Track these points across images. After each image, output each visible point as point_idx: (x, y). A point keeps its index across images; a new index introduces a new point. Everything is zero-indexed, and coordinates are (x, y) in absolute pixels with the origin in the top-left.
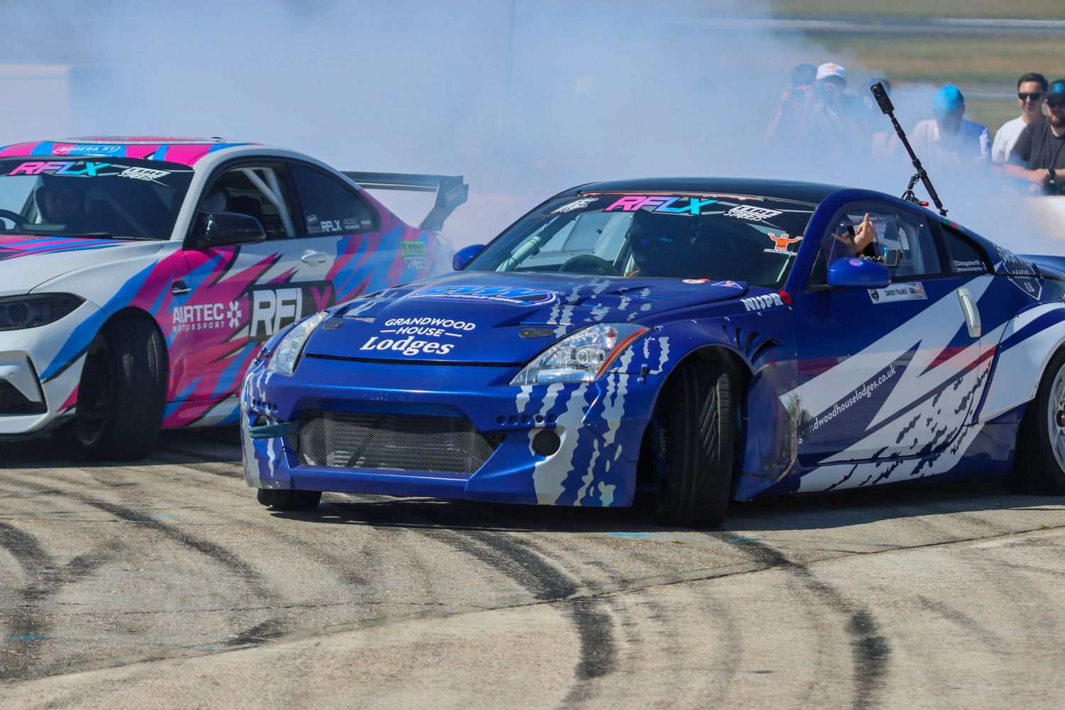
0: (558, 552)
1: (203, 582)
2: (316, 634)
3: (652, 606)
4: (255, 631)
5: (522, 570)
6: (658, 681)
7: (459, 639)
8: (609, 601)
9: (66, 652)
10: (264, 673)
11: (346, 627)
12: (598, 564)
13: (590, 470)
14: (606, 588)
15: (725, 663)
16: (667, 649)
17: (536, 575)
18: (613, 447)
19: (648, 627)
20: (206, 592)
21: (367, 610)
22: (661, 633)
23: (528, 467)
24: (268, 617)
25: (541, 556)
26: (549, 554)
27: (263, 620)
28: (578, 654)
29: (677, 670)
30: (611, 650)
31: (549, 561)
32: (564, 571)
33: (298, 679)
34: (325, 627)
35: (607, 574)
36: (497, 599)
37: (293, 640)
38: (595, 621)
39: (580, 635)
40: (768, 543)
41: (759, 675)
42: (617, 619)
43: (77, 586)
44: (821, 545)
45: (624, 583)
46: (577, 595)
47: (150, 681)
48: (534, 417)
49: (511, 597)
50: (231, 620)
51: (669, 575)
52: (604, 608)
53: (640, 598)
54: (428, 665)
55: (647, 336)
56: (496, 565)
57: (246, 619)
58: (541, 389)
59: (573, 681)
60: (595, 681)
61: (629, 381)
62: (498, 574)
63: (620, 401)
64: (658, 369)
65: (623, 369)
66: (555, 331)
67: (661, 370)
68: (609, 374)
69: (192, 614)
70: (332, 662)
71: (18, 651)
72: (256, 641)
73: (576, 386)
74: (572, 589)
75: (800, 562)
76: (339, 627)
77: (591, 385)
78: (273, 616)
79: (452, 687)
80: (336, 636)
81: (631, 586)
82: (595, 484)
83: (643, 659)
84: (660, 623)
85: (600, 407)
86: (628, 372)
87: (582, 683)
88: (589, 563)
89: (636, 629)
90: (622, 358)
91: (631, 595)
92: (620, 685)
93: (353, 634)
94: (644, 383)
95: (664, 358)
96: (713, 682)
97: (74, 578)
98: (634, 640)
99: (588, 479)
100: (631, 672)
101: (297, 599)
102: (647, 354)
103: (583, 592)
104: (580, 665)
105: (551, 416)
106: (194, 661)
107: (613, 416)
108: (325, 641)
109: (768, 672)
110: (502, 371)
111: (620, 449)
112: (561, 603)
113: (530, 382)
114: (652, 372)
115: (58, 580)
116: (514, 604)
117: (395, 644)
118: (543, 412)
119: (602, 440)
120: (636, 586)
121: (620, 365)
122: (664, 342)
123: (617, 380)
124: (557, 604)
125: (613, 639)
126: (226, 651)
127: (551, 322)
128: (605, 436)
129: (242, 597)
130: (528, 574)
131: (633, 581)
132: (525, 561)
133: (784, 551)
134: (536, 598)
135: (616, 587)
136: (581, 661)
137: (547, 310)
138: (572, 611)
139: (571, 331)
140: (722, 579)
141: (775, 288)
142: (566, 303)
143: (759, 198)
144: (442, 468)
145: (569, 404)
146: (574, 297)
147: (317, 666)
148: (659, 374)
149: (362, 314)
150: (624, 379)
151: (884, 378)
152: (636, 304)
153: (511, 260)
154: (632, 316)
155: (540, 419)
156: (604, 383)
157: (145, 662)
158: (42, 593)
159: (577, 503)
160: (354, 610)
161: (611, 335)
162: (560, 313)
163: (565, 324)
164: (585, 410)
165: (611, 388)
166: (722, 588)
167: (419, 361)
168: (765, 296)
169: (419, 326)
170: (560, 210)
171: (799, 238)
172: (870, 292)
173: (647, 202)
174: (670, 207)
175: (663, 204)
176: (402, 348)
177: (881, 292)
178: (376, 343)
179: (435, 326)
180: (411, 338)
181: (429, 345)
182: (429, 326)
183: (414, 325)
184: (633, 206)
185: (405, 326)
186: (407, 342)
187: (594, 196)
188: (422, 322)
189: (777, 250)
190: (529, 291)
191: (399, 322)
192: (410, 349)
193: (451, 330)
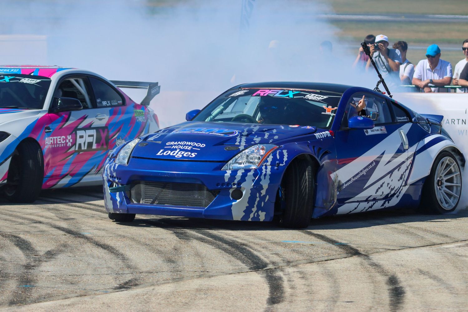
0: (259, 249)
1: (104, 262)
2: (153, 285)
3: (301, 273)
4: (126, 283)
5: (243, 257)
6: (303, 306)
7: (216, 287)
8: (282, 271)
9: (43, 292)
10: (130, 302)
11: (166, 282)
12: (277, 254)
13: (255, 206)
14: (280, 265)
15: (332, 298)
16: (307, 292)
17: (250, 259)
18: (265, 196)
19: (299, 282)
20: (105, 266)
21: (176, 274)
22: (304, 284)
23: (229, 204)
24: (132, 277)
25: (252, 251)
26: (255, 250)
27: (130, 279)
28: (268, 294)
29: (311, 301)
30: (283, 292)
31: (255, 253)
32: (262, 257)
33: (145, 304)
34: (157, 282)
35: (281, 259)
36: (233, 270)
37: (143, 287)
38: (275, 279)
39: (269, 285)
40: (352, 245)
41: (347, 303)
42: (285, 278)
43: (48, 263)
44: (375, 246)
45: (289, 263)
46: (268, 268)
47: (80, 305)
48: (232, 184)
49: (239, 269)
50: (116, 278)
51: (309, 259)
52: (279, 274)
53: (295, 269)
54: (202, 299)
55: (278, 149)
56: (232, 254)
57: (122, 278)
58: (235, 172)
59: (266, 306)
60: (275, 305)
61: (271, 169)
62: (233, 259)
63: (268, 177)
64: (283, 164)
65: (269, 163)
66: (239, 147)
67: (284, 164)
68: (263, 165)
69: (99, 276)
70: (160, 297)
71: (22, 292)
72: (127, 288)
73: (249, 170)
74: (265, 265)
75: (366, 254)
76: (163, 282)
77: (255, 170)
78: (134, 277)
79: (213, 308)
80: (162, 285)
81: (291, 264)
82: (257, 211)
83: (296, 296)
84: (304, 280)
85: (260, 179)
86: (270, 165)
87: (270, 306)
88: (273, 254)
89: (293, 283)
90: (268, 159)
91: (291, 268)
92: (286, 307)
93: (169, 285)
94: (277, 169)
95: (285, 159)
96: (327, 306)
97: (47, 260)
98: (292, 288)
99: (254, 210)
100: (291, 302)
101: (144, 269)
102: (278, 157)
103: (271, 266)
104: (269, 299)
105: (239, 183)
106: (99, 296)
107: (265, 184)
108: (157, 288)
109: (351, 302)
110: (217, 164)
111: (268, 197)
112: (261, 271)
113: (230, 169)
114: (281, 165)
115: (40, 261)
116: (240, 272)
117: (188, 289)
118: (236, 182)
119: (260, 194)
120: (294, 264)
121: (267, 162)
122: (285, 152)
123: (266, 168)
124: (259, 272)
125: (283, 287)
126: (113, 292)
127: (237, 143)
128: (262, 191)
129: (120, 268)
130: (246, 259)
131: (292, 262)
132: (245, 253)
133: (359, 249)
134: (250, 269)
135: (285, 264)
136: (269, 297)
137: (234, 138)
138: (265, 275)
139: (246, 148)
140: (331, 261)
141: (327, 129)
142: (243, 135)
143: (318, 91)
144: (193, 205)
145: (246, 178)
146: (245, 133)
147: (153, 299)
148: (284, 166)
149: (155, 140)
150: (269, 168)
151: (371, 167)
152: (271, 136)
153: (212, 116)
154: (271, 141)
155: (234, 184)
156: (261, 169)
157: (77, 296)
158: (33, 266)
159: (250, 220)
160: (170, 274)
161: (263, 149)
162: (241, 140)
163: (243, 144)
164: (253, 180)
165: (264, 172)
166: (332, 265)
167: (183, 160)
168: (324, 133)
169: (181, 145)
170: (232, 95)
171: (336, 108)
172: (365, 130)
173: (270, 92)
174: (280, 94)
175: (277, 93)
176: (175, 154)
177: (369, 130)
178: (163, 152)
179: (188, 145)
180: (178, 150)
181: (186, 153)
182: (185, 145)
183: (179, 144)
184: (264, 94)
185: (175, 145)
186: (176, 152)
187: (246, 90)
188: (182, 143)
189: (327, 113)
190: (226, 131)
191: (172, 143)
192: (178, 155)
193: (195, 147)
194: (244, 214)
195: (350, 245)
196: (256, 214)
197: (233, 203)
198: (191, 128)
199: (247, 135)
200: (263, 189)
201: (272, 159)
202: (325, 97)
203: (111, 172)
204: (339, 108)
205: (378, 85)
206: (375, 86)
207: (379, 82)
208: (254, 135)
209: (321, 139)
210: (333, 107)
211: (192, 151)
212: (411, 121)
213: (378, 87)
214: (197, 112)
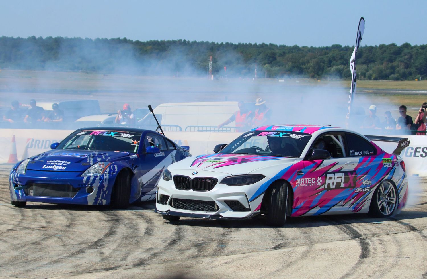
0: (358, 226)
1: (267, 232)
2: (294, 246)
3: (380, 240)
4: (279, 245)
5: (348, 231)
6: (380, 260)
7: (330, 248)
8: (369, 239)
9: (231, 250)
10: (280, 256)
11: (302, 245)
12: (368, 230)
13: (100, 196)
14: (369, 236)
15: (398, 255)
16: (383, 252)
17: (351, 232)
18: (106, 191)
19: (379, 246)
20: (267, 235)
21: (308, 240)
22: (382, 247)
23: (86, 196)
24: (282, 242)
25: (353, 227)
26: (355, 227)
27: (281, 243)
28: (360, 252)
29: (385, 257)
30: (369, 252)
31: (355, 229)
32: (359, 231)
33: (288, 258)
34: (296, 245)
35: (370, 232)
36: (341, 238)
37: (288, 248)
38: (365, 244)
39: (361, 248)
40: (412, 225)
41: (406, 258)
42: (371, 244)
43: (235, 233)
44: (425, 225)
45: (374, 234)
46: (361, 237)
47: (251, 257)
48: (87, 184)
49: (345, 238)
50: (273, 242)
51: (386, 233)
52: (368, 241)
53: (377, 238)
54: (322, 255)
55: (111, 165)
56: (342, 229)
57: (277, 242)
58: (89, 178)
59: (358, 259)
60: (364, 259)
61: (109, 176)
62: (342, 232)
63: (107, 180)
64: (115, 173)
65: (107, 173)
66: (90, 164)
67: (116, 173)
68: (104, 174)
69: (263, 241)
70: (297, 253)
71: (219, 249)
72: (279, 248)
73: (97, 176)
74: (360, 236)
75: (420, 230)
76: (300, 245)
77: (100, 176)
78: (284, 242)
79: (327, 261)
80: (299, 247)
81: (375, 235)
82: (101, 200)
83: (377, 254)
84: (382, 245)
85: (103, 182)
86: (108, 173)
87: (361, 260)
88: (365, 229)
89: (376, 246)
90: (107, 170)
91: (375, 238)
92: (370, 261)
93: (303, 246)
94: (112, 176)
95: (116, 170)
96: (394, 260)
97: (235, 231)
98: (375, 249)
99: (100, 199)
100: (373, 257)
101: (290, 237)
102: (112, 169)
103: (363, 237)
104: (360, 255)
105: (91, 184)
106: (263, 252)
107: (106, 184)
108: (296, 248)
109: (409, 258)
110: (78, 173)
111: (107, 192)
112: (357, 239)
113: (86, 176)
114: (114, 173)
115: (231, 232)
116: (345, 240)
117: (314, 249)
118: (89, 183)
119: (103, 190)
120: (377, 235)
121: (106, 172)
122: (116, 166)
123: (106, 175)
124: (356, 240)
125: (369, 249)
126: (271, 250)
127: (88, 162)
128: (104, 188)
129: (276, 237)
130: (349, 232)
131: (376, 234)
132: (349, 229)
133: (416, 227)
134: (351, 238)
135: (372, 235)
136: (361, 254)
137: (86, 159)
138: (359, 242)
139: (94, 164)
140: (399, 234)
141: (135, 153)
142: (90, 157)
143: (128, 132)
144: (64, 196)
145: (95, 181)
146: (92, 156)
147: (294, 255)
148: (116, 174)
149: (39, 160)
150: (108, 175)
151: (158, 175)
152: (106, 157)
153: (66, 146)
154: (107, 160)
155: (89, 185)
156: (103, 176)
157: (250, 252)
158: (227, 235)
159: (97, 204)
160: (304, 240)
161: (103, 165)
162: (90, 159)
163: (92, 162)
164: (99, 182)
165: (105, 177)
166: (399, 236)
167: (58, 171)
168: (134, 155)
169: (56, 163)
170: (77, 135)
171: (139, 142)
172: (154, 154)
173: (100, 133)
174: (106, 134)
175: (104, 133)
176: (53, 168)
177: (156, 154)
178: (46, 166)
179: (60, 163)
180: (55, 165)
181: (60, 167)
182: (59, 162)
183: (55, 162)
184: (97, 134)
185: (52, 163)
186: (54, 166)
187: (86, 131)
188: (57, 161)
189: (134, 144)
190: (80, 154)
191: (51, 161)
192: (55, 168)
193: (64, 163)
194: (94, 201)
195: (410, 224)
196: (101, 201)
197: (88, 195)
198: (59, 153)
199: (93, 157)
200: (105, 187)
201: (109, 170)
202: (132, 136)
203: (15, 178)
204: (141, 142)
205: (157, 129)
206: (156, 130)
207: (158, 128)
208: (97, 157)
209: (133, 159)
210: (137, 141)
211: (63, 166)
212: (176, 149)
213: (157, 130)
214: (58, 144)
